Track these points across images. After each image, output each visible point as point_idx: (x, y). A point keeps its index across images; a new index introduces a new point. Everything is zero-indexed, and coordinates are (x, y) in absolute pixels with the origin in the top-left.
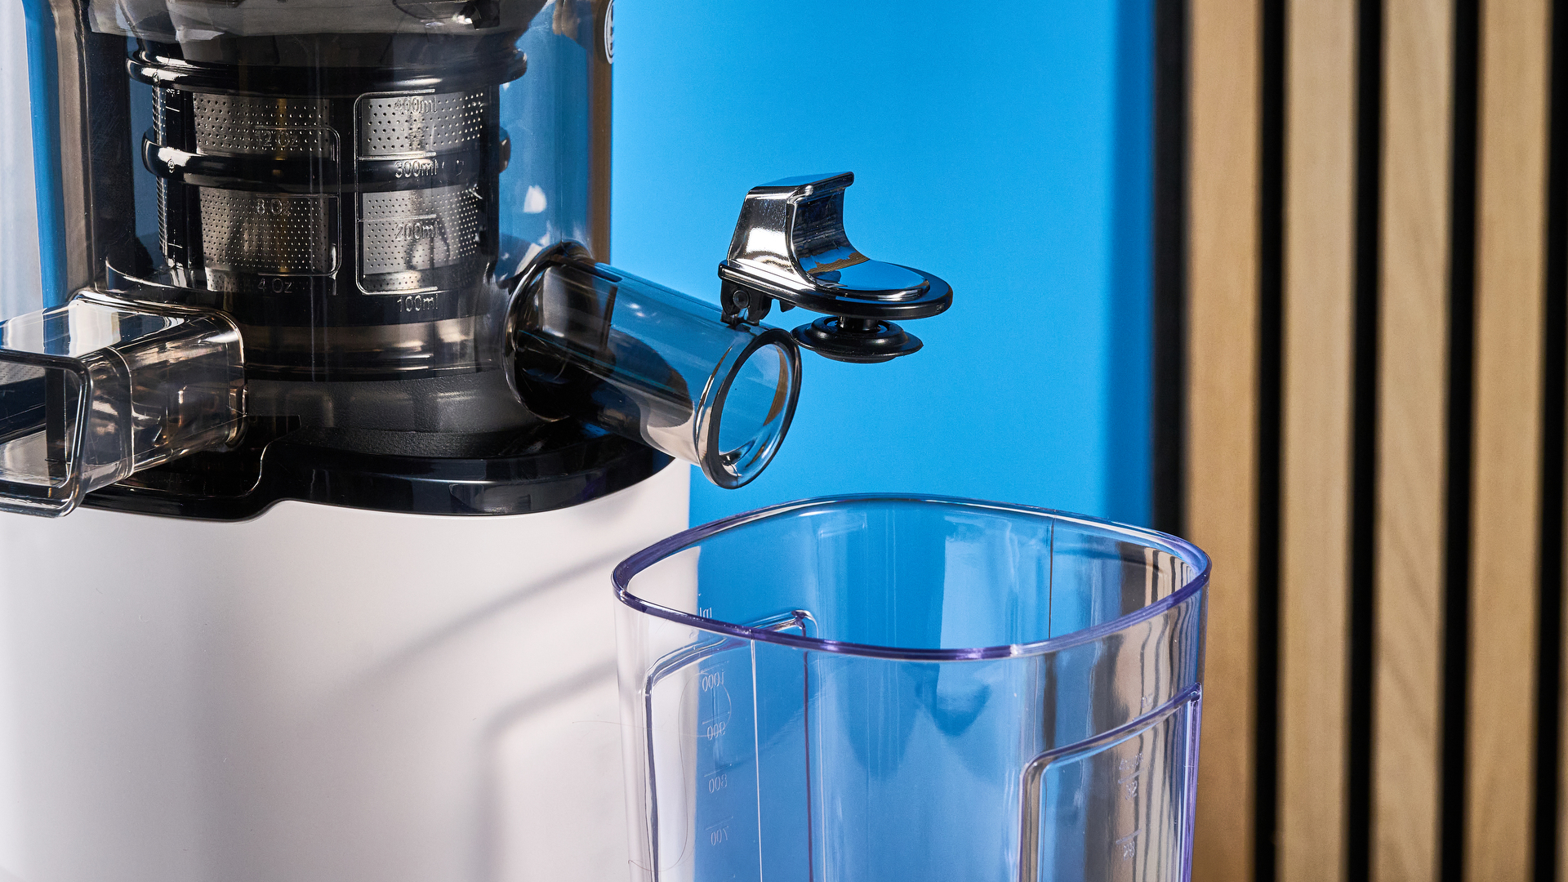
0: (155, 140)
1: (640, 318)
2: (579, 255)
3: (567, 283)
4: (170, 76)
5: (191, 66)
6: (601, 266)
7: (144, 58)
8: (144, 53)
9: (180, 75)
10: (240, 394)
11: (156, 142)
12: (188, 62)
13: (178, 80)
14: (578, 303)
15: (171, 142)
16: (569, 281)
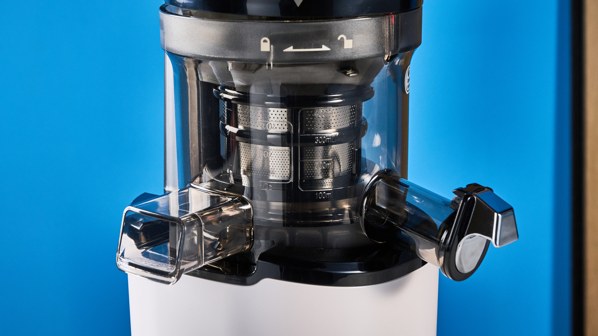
0: (224, 121)
1: (417, 202)
2: (394, 175)
3: (388, 186)
4: (230, 97)
5: (238, 93)
6: (402, 180)
7: (219, 89)
8: (220, 87)
9: (234, 97)
10: (251, 230)
11: (224, 122)
12: (237, 92)
13: (233, 99)
14: (392, 195)
15: (229, 123)
16: (388, 185)
